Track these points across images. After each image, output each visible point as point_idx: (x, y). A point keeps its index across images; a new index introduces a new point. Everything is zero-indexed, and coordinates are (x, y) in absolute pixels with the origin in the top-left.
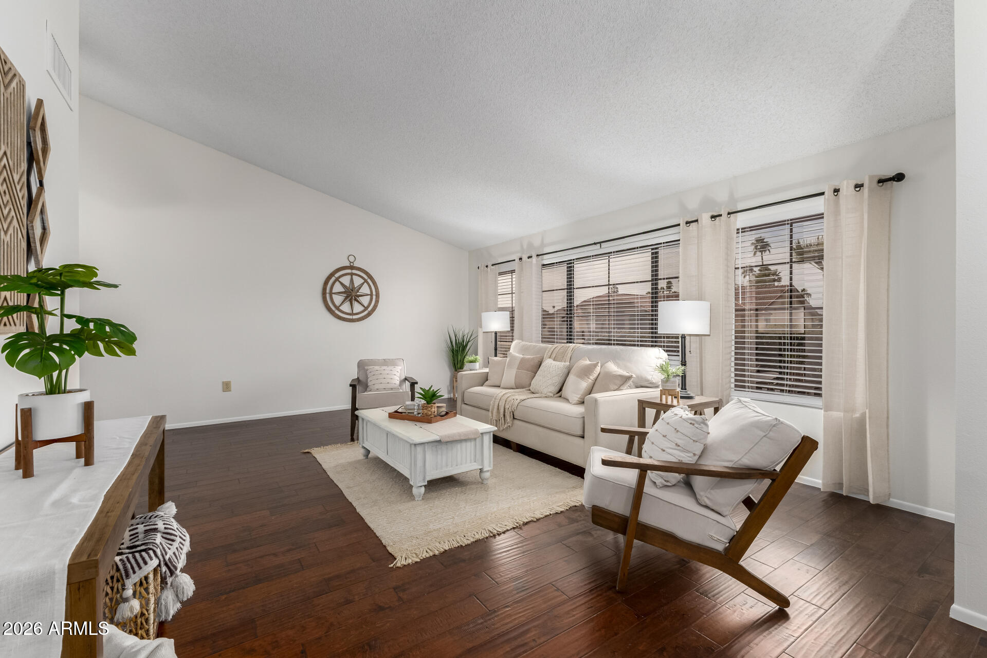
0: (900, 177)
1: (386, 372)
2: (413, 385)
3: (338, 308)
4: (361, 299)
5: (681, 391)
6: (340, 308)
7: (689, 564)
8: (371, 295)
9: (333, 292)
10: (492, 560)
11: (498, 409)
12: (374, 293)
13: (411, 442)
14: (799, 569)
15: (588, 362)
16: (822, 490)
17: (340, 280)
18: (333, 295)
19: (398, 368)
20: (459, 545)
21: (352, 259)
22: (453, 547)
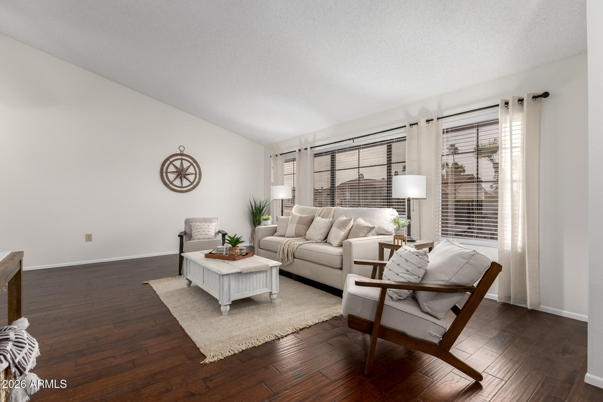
0: (546, 95)
1: (205, 227)
2: (224, 235)
3: (171, 183)
4: (188, 177)
5: (407, 237)
6: (173, 183)
7: (414, 354)
8: (196, 174)
9: (168, 171)
10: (276, 356)
11: (283, 251)
12: (198, 173)
13: (220, 273)
14: (486, 354)
15: (345, 218)
16: (497, 301)
17: (173, 163)
18: (169, 174)
19: (214, 224)
20: (253, 346)
21: (182, 149)
22: (249, 348)
